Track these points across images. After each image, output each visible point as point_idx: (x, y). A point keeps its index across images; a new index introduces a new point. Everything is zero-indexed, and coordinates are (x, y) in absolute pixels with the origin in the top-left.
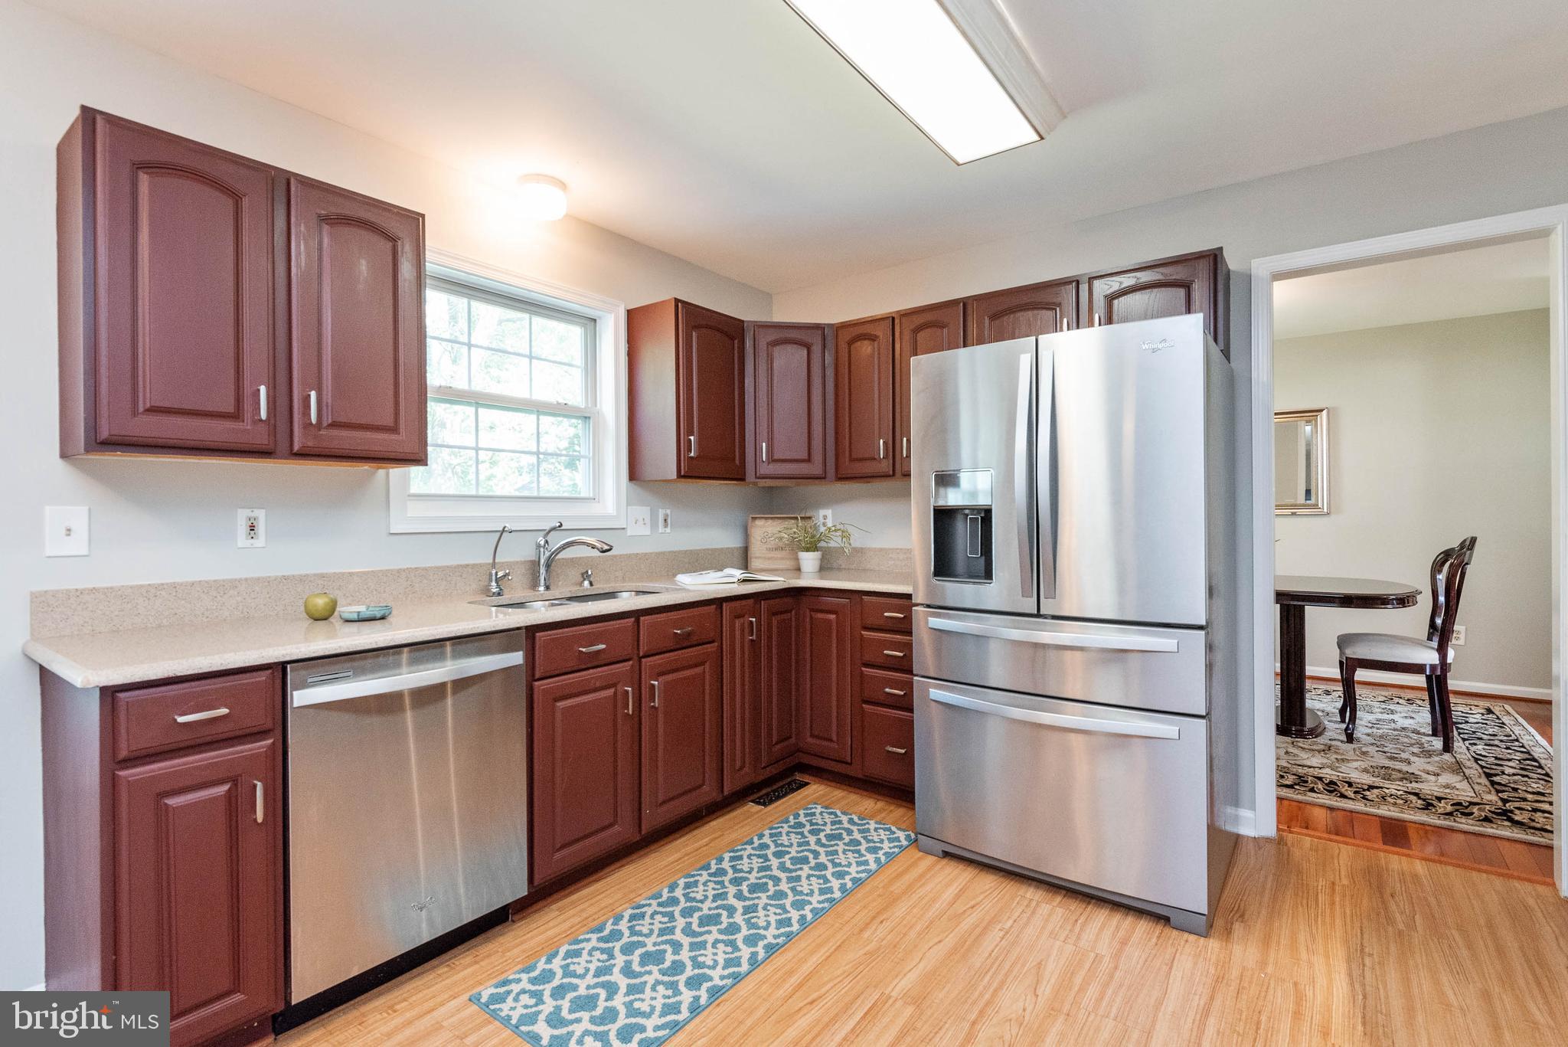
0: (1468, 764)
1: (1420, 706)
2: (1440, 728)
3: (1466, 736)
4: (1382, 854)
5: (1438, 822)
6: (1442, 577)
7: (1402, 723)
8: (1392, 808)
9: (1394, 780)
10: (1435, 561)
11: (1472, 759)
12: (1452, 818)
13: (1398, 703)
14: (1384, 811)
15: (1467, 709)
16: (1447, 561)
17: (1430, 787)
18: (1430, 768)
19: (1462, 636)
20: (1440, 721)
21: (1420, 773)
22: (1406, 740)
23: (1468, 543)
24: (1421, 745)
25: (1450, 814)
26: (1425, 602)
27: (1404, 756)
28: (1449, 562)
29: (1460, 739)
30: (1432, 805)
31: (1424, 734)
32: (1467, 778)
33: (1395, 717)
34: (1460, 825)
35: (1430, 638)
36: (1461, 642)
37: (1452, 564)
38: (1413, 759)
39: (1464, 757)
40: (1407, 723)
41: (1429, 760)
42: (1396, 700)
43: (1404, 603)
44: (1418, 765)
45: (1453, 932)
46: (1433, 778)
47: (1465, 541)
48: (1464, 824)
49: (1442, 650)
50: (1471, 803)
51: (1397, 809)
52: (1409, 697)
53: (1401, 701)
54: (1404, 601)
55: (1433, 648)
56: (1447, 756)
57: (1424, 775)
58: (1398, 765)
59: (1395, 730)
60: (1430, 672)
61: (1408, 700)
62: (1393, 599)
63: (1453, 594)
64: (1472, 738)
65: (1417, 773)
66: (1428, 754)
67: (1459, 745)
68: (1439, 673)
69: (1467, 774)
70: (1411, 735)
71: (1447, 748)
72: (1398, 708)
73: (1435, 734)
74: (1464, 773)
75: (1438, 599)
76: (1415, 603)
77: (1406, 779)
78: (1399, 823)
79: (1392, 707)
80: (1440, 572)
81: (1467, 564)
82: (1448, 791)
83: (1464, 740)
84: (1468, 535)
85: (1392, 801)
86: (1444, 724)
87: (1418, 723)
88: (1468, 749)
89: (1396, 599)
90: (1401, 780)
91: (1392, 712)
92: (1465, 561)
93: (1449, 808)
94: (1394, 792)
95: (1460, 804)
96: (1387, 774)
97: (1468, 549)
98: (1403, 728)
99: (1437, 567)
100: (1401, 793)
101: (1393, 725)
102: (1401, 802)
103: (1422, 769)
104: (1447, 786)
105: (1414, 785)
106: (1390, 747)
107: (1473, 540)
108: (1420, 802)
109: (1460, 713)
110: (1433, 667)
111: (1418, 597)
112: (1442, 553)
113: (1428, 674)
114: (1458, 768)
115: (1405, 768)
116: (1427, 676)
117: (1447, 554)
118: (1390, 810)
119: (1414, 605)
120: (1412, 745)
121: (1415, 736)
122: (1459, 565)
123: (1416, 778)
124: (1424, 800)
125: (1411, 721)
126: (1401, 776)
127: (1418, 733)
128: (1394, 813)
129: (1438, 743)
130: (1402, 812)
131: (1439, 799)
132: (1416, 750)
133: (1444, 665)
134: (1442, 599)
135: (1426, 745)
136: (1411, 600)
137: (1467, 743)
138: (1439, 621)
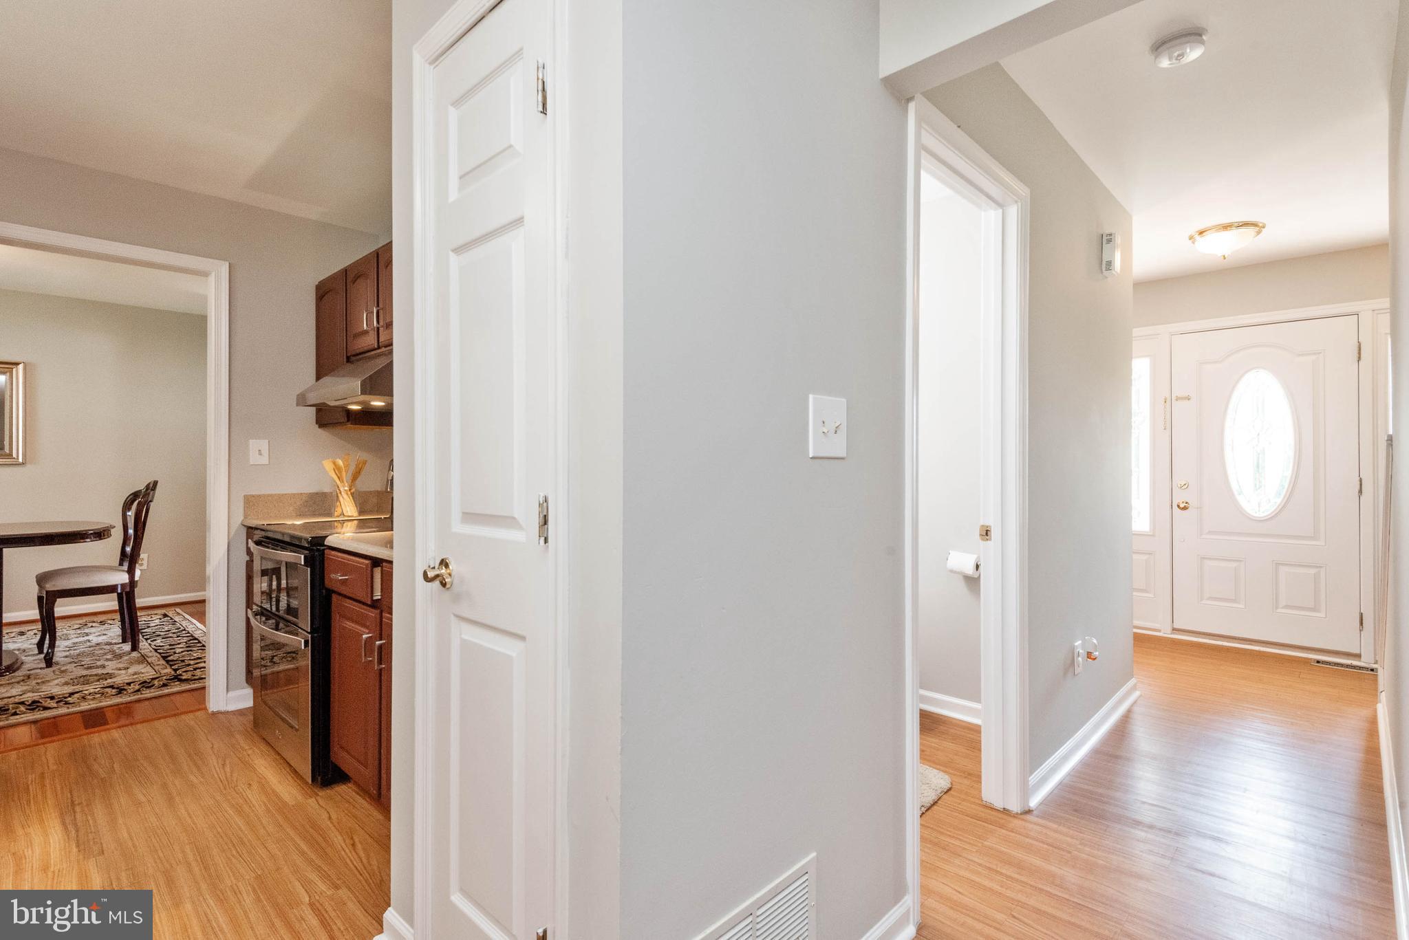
0: (150, 654)
1: (111, 625)
2: (129, 636)
3: (148, 637)
4: (85, 737)
5: (129, 699)
6: (131, 514)
7: (94, 639)
8: (91, 702)
9: (92, 682)
10: (126, 501)
11: (153, 650)
12: (139, 693)
13: (92, 627)
14: (85, 706)
15: (149, 618)
16: (135, 500)
17: (121, 678)
18: (121, 666)
19: (145, 562)
20: (129, 631)
21: (113, 671)
22: (101, 652)
23: (151, 485)
24: (113, 652)
25: (138, 690)
26: (117, 535)
27: (99, 663)
28: (137, 501)
29: (144, 640)
30: (124, 690)
31: (116, 644)
32: (150, 664)
33: (90, 638)
34: (146, 695)
35: (121, 564)
36: (145, 567)
37: (139, 502)
38: (106, 663)
39: (146, 651)
40: (101, 639)
41: (120, 660)
42: (91, 624)
43: (101, 536)
44: (111, 666)
45: (142, 761)
46: (123, 672)
47: (149, 484)
48: (148, 693)
49: (131, 571)
50: (153, 679)
51: (97, 701)
52: (101, 620)
53: (94, 624)
54: (100, 534)
55: (123, 571)
56: (135, 654)
57: (116, 672)
58: (94, 671)
59: (90, 647)
60: (121, 590)
61: (101, 622)
62: (92, 534)
63: (141, 525)
64: (154, 636)
65: (110, 672)
66: (118, 656)
67: (144, 645)
68: (128, 589)
69: (150, 662)
70: (105, 647)
71: (135, 648)
72: (93, 630)
73: (124, 641)
74: (147, 661)
75: (127, 531)
76: (109, 536)
77: (102, 679)
78: (98, 711)
79: (86, 631)
80: (129, 509)
81: (151, 501)
82: (135, 677)
83: (147, 639)
84: (150, 480)
85: (91, 697)
86: (131, 632)
87: (110, 637)
88: (150, 645)
89: (95, 533)
90: (98, 680)
91: (87, 635)
92: (149, 500)
93: (137, 687)
94: (92, 691)
95: (145, 682)
96: (85, 680)
97: (152, 490)
98: (97, 644)
99: (127, 506)
100: (99, 689)
101: (88, 644)
102: (99, 695)
103: (114, 668)
104: (135, 674)
105: (109, 681)
106: (87, 661)
107: (156, 483)
108: (114, 691)
109: (144, 622)
110: (123, 585)
111: (112, 531)
112: (130, 495)
113: (119, 591)
114: (143, 659)
115: (100, 671)
116: (118, 594)
117: (135, 495)
118: (89, 704)
119: (108, 537)
120: (105, 654)
121: (108, 647)
122: (145, 502)
123: (110, 676)
124: (117, 688)
125: (104, 637)
126: (98, 678)
127: (111, 644)
128: (93, 705)
129: (127, 647)
130: (100, 702)
131: (129, 684)
132: (109, 657)
133: (133, 583)
134: (131, 531)
135: (117, 651)
136: (106, 533)
137: (149, 641)
138: (128, 549)
